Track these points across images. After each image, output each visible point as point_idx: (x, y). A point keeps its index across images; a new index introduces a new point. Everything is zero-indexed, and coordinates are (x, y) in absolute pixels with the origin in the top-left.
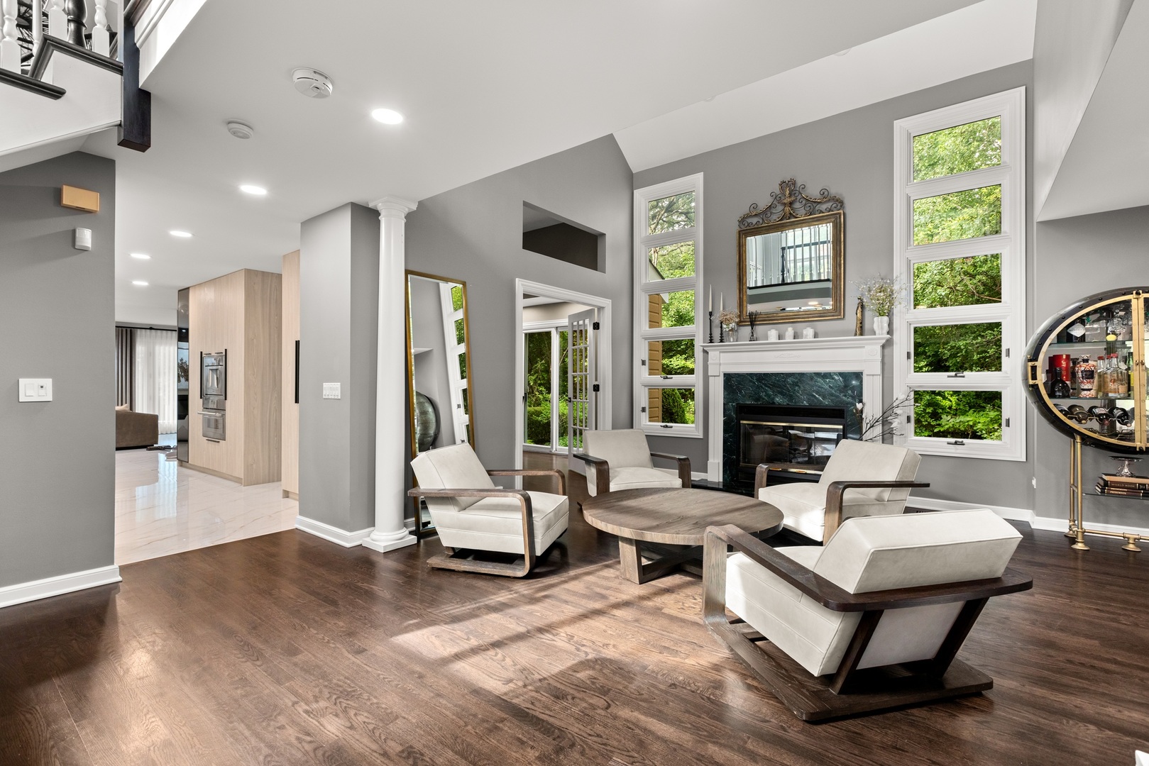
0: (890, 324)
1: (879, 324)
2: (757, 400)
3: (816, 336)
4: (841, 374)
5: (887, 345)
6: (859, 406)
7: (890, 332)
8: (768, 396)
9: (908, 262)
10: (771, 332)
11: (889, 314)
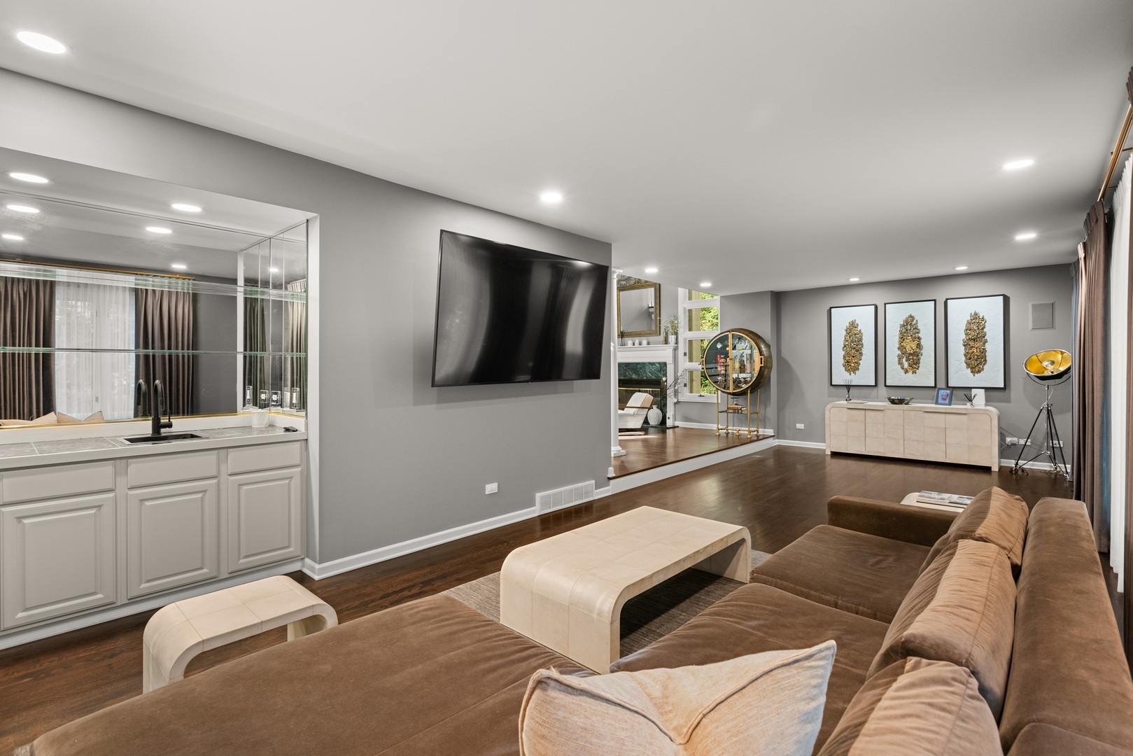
0: (677, 339)
1: (672, 338)
2: (625, 376)
3: (648, 344)
4: (659, 363)
5: (676, 349)
6: (664, 379)
7: (677, 343)
8: (630, 374)
9: (685, 309)
10: (629, 342)
11: (676, 334)
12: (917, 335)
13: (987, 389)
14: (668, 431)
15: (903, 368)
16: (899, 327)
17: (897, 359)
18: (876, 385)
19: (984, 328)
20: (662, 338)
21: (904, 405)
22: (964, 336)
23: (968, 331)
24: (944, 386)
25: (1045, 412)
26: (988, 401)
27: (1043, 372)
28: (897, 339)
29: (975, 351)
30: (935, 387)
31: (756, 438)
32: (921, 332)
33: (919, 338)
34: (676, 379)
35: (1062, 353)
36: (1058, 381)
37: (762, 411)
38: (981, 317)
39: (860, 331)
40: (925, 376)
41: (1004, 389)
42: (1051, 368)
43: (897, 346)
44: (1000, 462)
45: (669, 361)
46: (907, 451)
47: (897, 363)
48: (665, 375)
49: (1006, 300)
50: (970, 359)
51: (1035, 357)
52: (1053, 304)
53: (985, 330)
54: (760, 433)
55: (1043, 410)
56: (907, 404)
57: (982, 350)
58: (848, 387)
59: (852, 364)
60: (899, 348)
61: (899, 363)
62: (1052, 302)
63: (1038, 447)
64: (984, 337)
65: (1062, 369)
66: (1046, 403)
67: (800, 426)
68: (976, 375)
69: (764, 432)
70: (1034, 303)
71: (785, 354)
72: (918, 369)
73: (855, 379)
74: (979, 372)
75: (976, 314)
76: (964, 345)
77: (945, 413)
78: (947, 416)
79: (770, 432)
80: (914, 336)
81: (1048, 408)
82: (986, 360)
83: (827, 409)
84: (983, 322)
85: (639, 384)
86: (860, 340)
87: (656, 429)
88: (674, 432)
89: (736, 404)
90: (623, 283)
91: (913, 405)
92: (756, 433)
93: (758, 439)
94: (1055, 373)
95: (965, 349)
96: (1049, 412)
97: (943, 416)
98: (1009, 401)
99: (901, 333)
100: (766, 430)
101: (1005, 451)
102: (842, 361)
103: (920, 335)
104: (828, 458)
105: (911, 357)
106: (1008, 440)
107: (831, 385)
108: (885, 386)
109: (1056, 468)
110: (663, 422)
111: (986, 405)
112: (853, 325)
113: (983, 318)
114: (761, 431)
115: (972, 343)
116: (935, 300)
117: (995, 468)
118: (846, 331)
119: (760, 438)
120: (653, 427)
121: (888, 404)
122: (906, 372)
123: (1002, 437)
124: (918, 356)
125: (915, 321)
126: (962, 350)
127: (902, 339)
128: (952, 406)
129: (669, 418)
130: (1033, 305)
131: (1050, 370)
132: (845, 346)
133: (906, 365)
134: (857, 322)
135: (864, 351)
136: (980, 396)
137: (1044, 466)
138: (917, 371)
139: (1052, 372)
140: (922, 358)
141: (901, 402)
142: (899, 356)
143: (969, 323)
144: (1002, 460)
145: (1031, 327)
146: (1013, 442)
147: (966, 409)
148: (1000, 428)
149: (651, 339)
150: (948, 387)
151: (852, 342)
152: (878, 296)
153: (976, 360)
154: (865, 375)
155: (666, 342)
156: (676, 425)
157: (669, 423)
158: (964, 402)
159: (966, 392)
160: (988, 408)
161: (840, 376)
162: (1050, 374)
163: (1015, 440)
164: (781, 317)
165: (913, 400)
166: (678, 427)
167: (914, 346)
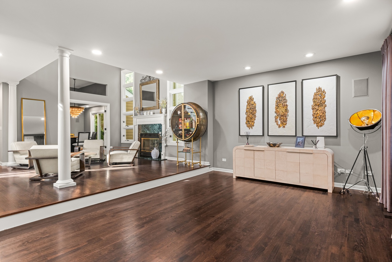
0: (166, 111)
1: (164, 111)
2: (144, 132)
3: (154, 113)
4: (158, 124)
5: (165, 116)
6: (160, 133)
7: (166, 113)
8: (146, 131)
9: (170, 94)
10: (145, 113)
11: (166, 108)
12: (285, 103)
13: (325, 137)
14: (162, 161)
15: (277, 124)
16: (275, 98)
17: (274, 119)
18: (263, 135)
19: (325, 97)
20: (159, 110)
21: (276, 148)
22: (312, 103)
23: (315, 100)
24: (301, 135)
25: (362, 152)
26: (327, 144)
27: (361, 125)
28: (274, 106)
29: (319, 112)
30: (296, 136)
31: (199, 167)
32: (287, 101)
33: (287, 105)
34: (166, 133)
35: (374, 111)
36: (371, 131)
37: (204, 151)
38: (323, 90)
39: (255, 102)
40: (289, 129)
41: (337, 136)
42: (367, 121)
43: (275, 110)
44: (333, 184)
45: (162, 123)
46: (277, 178)
47: (274, 121)
48: (161, 131)
49: (338, 78)
50: (316, 117)
51: (356, 115)
52: (367, 79)
53: (325, 99)
54: (202, 164)
55: (362, 151)
56: (278, 147)
57: (323, 112)
58: (248, 136)
59: (250, 122)
60: (275, 112)
61: (276, 121)
62: (367, 78)
63: (357, 175)
64: (324, 103)
65: (374, 122)
66: (363, 146)
67: (224, 160)
68: (320, 128)
69: (204, 163)
70: (355, 79)
71: (217, 118)
72: (286, 125)
73: (252, 132)
74: (321, 126)
75: (320, 88)
76: (313, 109)
77: (299, 153)
78: (301, 154)
79: (207, 163)
80: (284, 104)
81: (364, 149)
82: (325, 118)
83: (233, 150)
84: (324, 94)
85: (150, 136)
86: (255, 107)
87: (155, 161)
88: (165, 163)
89: (188, 147)
90: (143, 81)
91: (282, 148)
92: (199, 164)
93: (201, 167)
94: (369, 125)
95: (313, 111)
96: (365, 152)
97: (298, 154)
98: (339, 145)
99: (277, 102)
100: (205, 162)
101: (336, 177)
102: (245, 121)
103: (287, 103)
104: (234, 180)
105: (282, 118)
106: (339, 170)
107: (240, 135)
108: (268, 135)
109: (369, 190)
110: (160, 157)
111: (325, 148)
112: (251, 99)
113: (324, 91)
114: (203, 163)
115: (317, 107)
116: (295, 81)
117: (330, 191)
118: (247, 102)
119: (202, 166)
120: (153, 160)
121: (267, 147)
122: (279, 127)
123: (335, 167)
124: (286, 117)
125: (284, 95)
126: (311, 112)
127: (277, 106)
128: (305, 148)
129: (162, 155)
130: (354, 81)
131: (366, 123)
132: (247, 112)
133: (279, 122)
134: (253, 97)
135: (257, 115)
136: (321, 142)
137: (361, 188)
138: (285, 126)
139: (367, 125)
140: (288, 118)
141: (274, 145)
142: (275, 117)
143: (315, 95)
144: (335, 183)
145: (353, 96)
146: (342, 172)
147: (312, 150)
148: (333, 162)
149: (156, 111)
150: (303, 136)
151: (250, 109)
152: (264, 81)
153: (320, 118)
154: (257, 130)
155: (161, 113)
156: (166, 158)
157: (163, 158)
158: (311, 146)
159: (313, 139)
160: (327, 149)
161: (245, 130)
162: (366, 126)
163: (343, 170)
164: (215, 96)
165: (282, 144)
166: (167, 159)
167: (284, 111)
